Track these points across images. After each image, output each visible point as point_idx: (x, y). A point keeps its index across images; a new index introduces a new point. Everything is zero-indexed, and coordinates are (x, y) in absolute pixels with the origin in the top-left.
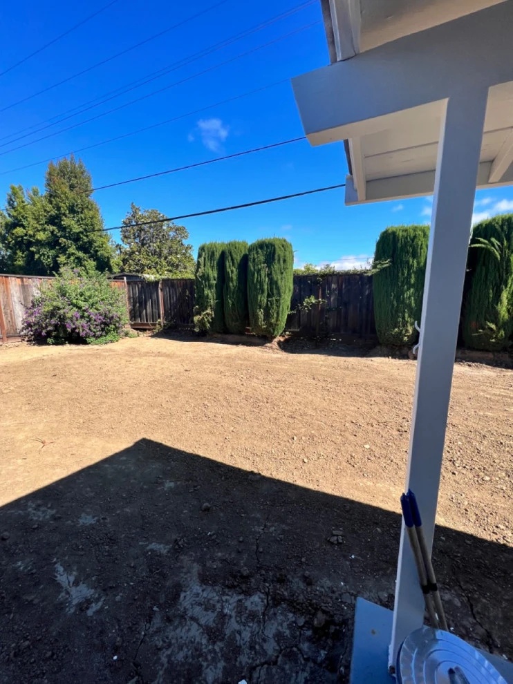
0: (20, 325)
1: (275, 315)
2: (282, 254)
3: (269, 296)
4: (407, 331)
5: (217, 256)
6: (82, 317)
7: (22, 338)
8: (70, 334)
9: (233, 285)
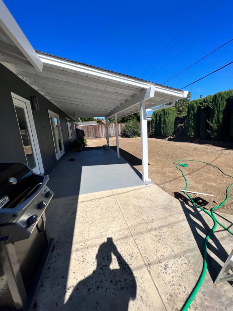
0: (120, 133)
1: (165, 130)
2: (167, 112)
3: (164, 124)
4: (192, 134)
5: (156, 114)
6: (129, 131)
7: (120, 136)
8: (126, 135)
9: (158, 122)
